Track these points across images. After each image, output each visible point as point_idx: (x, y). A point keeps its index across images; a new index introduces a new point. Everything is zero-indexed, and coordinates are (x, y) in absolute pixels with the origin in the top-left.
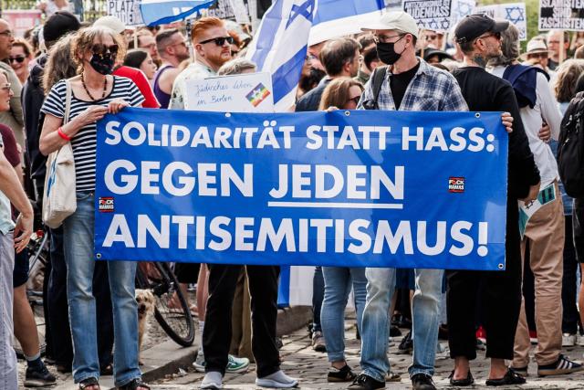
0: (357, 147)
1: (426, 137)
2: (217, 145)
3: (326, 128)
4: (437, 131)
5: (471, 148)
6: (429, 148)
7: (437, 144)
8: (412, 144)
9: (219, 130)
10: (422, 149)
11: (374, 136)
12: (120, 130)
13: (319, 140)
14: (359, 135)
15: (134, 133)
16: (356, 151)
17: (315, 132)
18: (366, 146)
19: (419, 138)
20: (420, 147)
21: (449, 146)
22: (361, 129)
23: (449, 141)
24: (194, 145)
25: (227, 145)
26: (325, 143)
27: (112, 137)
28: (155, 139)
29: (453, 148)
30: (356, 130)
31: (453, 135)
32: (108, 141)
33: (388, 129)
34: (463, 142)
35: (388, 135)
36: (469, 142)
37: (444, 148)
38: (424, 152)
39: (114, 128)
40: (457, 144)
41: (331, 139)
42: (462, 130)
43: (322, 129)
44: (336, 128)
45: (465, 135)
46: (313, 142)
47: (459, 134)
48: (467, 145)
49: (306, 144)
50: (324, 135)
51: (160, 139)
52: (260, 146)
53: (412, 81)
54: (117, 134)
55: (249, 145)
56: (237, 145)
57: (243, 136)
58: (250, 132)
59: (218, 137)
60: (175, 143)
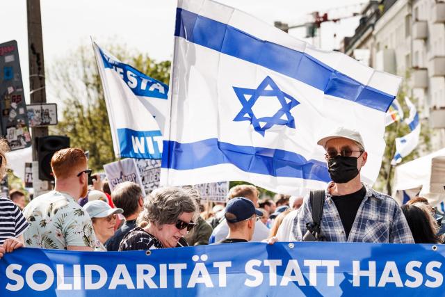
0: (302, 283)
1: (379, 271)
2: (140, 286)
3: (267, 263)
4: (391, 266)
5: (429, 284)
6: (382, 284)
7: (391, 280)
8: (364, 280)
9: (140, 268)
10: (374, 285)
11: (322, 270)
12: (22, 273)
13: (259, 276)
14: (305, 270)
15: (40, 277)
16: (301, 288)
17: (255, 267)
18: (313, 282)
19: (371, 273)
20: (372, 283)
21: (404, 282)
22: (307, 263)
23: (404, 277)
24: (113, 286)
25: (152, 285)
26: (266, 280)
27: (14, 283)
28: (66, 282)
29: (409, 284)
30: (301, 264)
31: (409, 269)
32: (9, 287)
33: (337, 263)
34: (419, 277)
35: (337, 270)
36: (426, 277)
37: (399, 284)
38: (376, 288)
39: (15, 272)
40: (413, 279)
41: (273, 274)
42: (418, 264)
43: (262, 264)
44: (279, 262)
45: (422, 270)
46: (253, 278)
47: (415, 269)
48: (424, 282)
49: (244, 281)
50: (264, 270)
51: (72, 282)
52: (191, 285)
53: (363, 203)
54: (19, 279)
55: (178, 284)
56: (164, 284)
57: (171, 273)
58: (178, 268)
59: (141, 278)
60: (90, 286)
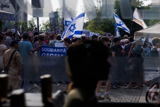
2: (57, 51)
9: (58, 49)
15: (46, 50)
24: (54, 51)
25: (59, 52)
32: (42, 50)
51: (49, 51)
52: (63, 52)
54: (43, 50)
55: (62, 52)
56: (60, 51)
57: (61, 50)
58: (62, 50)
59: (57, 50)
60: (51, 51)
